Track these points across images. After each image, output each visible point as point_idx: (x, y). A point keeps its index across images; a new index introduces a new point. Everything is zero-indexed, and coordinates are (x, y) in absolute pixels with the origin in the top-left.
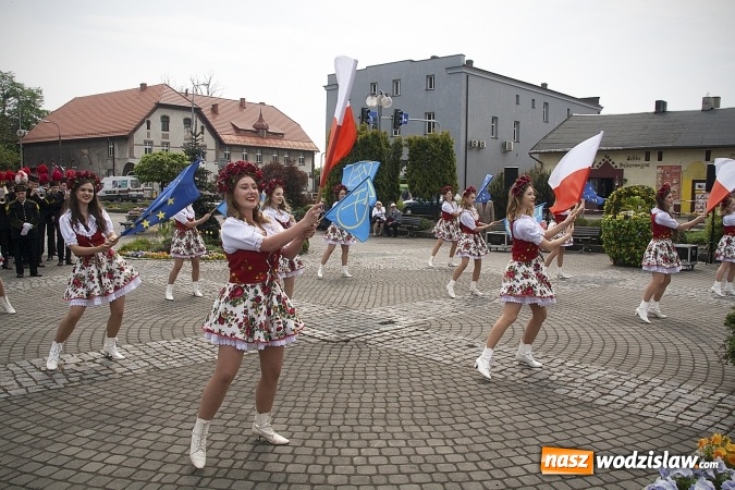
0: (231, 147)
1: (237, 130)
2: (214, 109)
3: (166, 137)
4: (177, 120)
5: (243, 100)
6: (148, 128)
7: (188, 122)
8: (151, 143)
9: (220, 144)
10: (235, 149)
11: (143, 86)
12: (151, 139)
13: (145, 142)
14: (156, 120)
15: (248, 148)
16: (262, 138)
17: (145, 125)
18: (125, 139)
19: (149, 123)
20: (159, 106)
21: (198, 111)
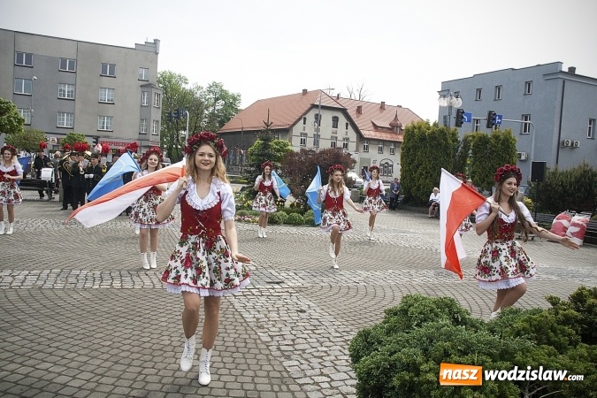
0: (370, 140)
1: (376, 127)
2: (359, 110)
3: (318, 130)
4: (327, 118)
5: (383, 103)
6: (304, 123)
7: (335, 120)
8: (305, 135)
9: (361, 138)
10: (372, 142)
11: (305, 92)
12: (306, 132)
13: (301, 134)
14: (311, 117)
15: (384, 142)
16: (396, 134)
17: (302, 121)
18: (286, 131)
19: (305, 119)
20: (314, 106)
21: (344, 111)
